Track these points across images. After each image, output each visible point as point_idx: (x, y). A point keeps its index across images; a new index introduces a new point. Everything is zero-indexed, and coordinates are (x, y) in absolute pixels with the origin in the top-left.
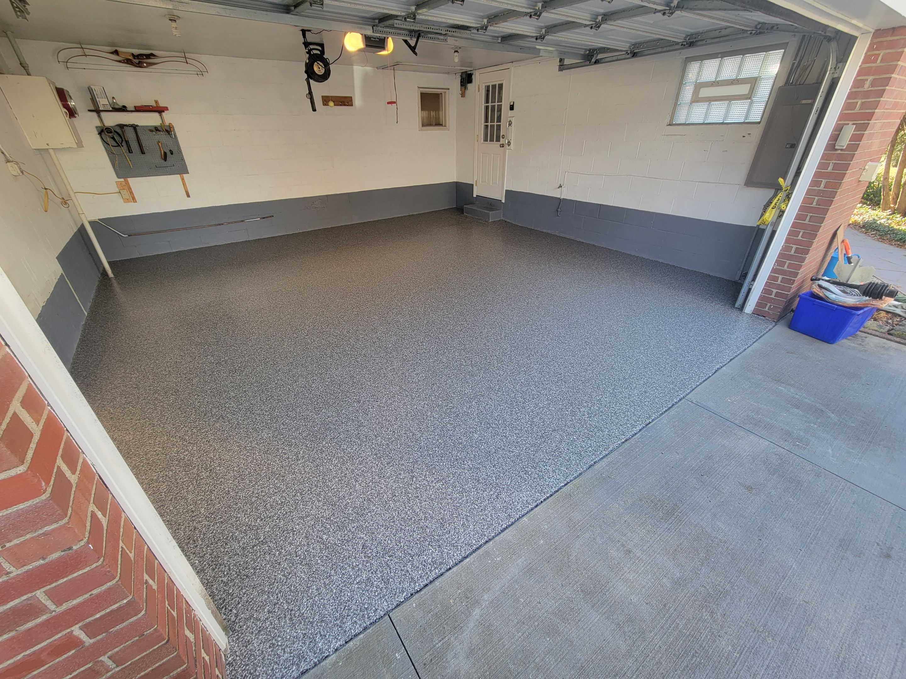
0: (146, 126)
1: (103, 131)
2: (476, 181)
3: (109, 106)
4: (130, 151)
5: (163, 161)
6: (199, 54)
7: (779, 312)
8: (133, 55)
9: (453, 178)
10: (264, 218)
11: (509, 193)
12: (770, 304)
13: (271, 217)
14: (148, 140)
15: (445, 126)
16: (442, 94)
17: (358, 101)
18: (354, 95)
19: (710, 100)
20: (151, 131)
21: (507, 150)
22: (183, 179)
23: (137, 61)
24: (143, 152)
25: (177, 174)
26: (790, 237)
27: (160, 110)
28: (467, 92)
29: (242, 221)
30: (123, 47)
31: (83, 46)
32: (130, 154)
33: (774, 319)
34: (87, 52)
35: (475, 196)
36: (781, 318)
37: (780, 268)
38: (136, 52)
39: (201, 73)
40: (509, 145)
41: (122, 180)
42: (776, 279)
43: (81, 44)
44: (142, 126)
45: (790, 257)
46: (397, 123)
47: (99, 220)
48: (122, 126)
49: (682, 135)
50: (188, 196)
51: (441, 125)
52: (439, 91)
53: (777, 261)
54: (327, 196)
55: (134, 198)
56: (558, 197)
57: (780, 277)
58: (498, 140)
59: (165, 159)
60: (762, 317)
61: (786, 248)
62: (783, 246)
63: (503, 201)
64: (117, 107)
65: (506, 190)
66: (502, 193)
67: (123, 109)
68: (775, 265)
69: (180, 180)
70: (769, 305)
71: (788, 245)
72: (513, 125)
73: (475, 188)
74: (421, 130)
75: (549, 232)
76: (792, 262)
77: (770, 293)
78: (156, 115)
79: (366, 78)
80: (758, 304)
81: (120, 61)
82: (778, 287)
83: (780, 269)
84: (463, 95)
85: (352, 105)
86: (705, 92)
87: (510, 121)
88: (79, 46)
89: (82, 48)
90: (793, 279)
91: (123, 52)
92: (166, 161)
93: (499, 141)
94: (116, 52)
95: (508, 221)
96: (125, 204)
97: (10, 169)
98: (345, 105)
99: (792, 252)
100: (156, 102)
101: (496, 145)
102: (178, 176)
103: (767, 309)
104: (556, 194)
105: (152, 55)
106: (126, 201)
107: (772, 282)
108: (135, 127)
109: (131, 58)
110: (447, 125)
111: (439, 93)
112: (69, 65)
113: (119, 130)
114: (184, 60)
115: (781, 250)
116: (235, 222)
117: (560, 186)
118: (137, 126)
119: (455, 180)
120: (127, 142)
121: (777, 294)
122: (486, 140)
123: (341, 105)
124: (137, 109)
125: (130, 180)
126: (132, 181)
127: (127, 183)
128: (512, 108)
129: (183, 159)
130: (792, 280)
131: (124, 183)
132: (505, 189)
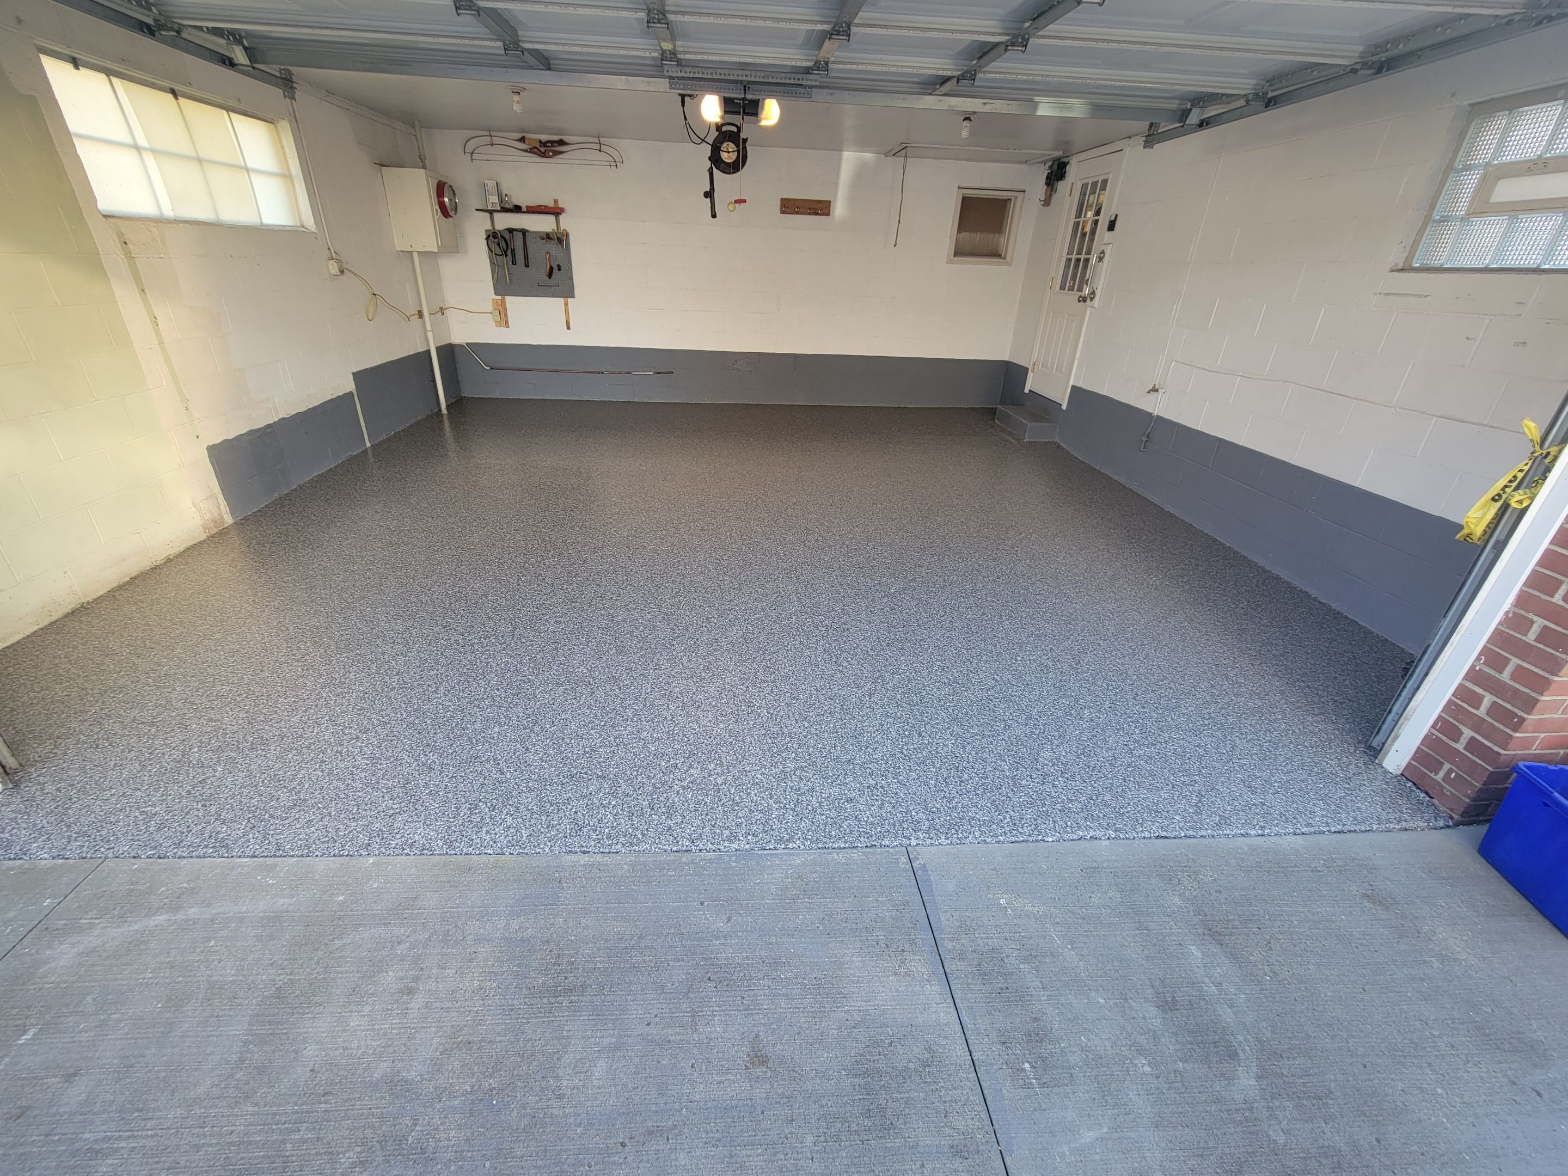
0: (538, 232)
1: (492, 236)
2: (1034, 363)
3: (498, 205)
4: (514, 263)
5: (547, 278)
6: (617, 138)
7: (1468, 797)
8: (540, 142)
9: (1004, 355)
10: (659, 373)
11: (1076, 393)
13: (668, 373)
14: (535, 249)
15: (1005, 258)
16: (1010, 200)
17: (839, 210)
18: (836, 198)
19: (1516, 210)
20: (543, 239)
21: (1089, 309)
22: (566, 304)
23: (543, 149)
24: (527, 265)
25: (560, 297)
26: (1531, 591)
27: (556, 212)
28: (1055, 197)
29: (629, 373)
30: (530, 133)
31: (492, 134)
32: (514, 266)
33: (1451, 810)
34: (496, 140)
35: (1026, 391)
36: (1471, 816)
37: (1492, 672)
38: (544, 138)
39: (615, 164)
40: (1092, 299)
41: (499, 297)
42: (1476, 701)
43: (490, 131)
44: (533, 232)
45: (1523, 650)
46: (895, 246)
47: (467, 344)
48: (511, 231)
49: (1420, 296)
50: (568, 328)
51: (999, 256)
52: (1004, 195)
53: (1485, 652)
54: (759, 354)
55: (507, 322)
56: (1149, 410)
57: (1488, 699)
58: (1080, 289)
59: (550, 276)
60: (1422, 795)
61: (1515, 621)
62: (1507, 613)
63: (1064, 407)
64: (507, 206)
65: (1073, 387)
66: (1066, 389)
67: (517, 209)
68: (1478, 659)
69: (563, 306)
70: (1447, 766)
71: (1523, 612)
72: (1106, 260)
73: (1030, 376)
74: (949, 262)
75: (1122, 480)
76: (1525, 665)
77: (1455, 735)
78: (552, 218)
79: (861, 172)
80: (1420, 756)
81: (526, 151)
82: (1478, 724)
83: (1489, 678)
84: (1047, 202)
85: (828, 214)
86: (1507, 191)
87: (1103, 252)
88: (487, 133)
89: (491, 136)
90: (1520, 713)
91: (530, 139)
92: (550, 278)
93: (1081, 291)
94: (522, 140)
95: (1064, 446)
96: (496, 328)
97: (330, 266)
98: (816, 214)
99: (1531, 637)
100: (556, 201)
101: (1075, 296)
102: (562, 299)
103: (1439, 777)
104: (1148, 404)
105: (562, 143)
106: (498, 324)
107: (1465, 706)
108: (524, 232)
109: (538, 145)
110: (1008, 257)
111: (1006, 198)
112: (475, 156)
113: (507, 235)
114: (597, 147)
115: (1500, 623)
116: (619, 373)
117: (1155, 390)
118: (528, 231)
119: (1006, 359)
120: (513, 251)
121: (1473, 745)
122: (1063, 288)
123: (809, 214)
124: (530, 210)
125: (507, 298)
126: (509, 300)
127: (503, 302)
128: (1111, 226)
129: (571, 279)
130: (1516, 715)
131: (500, 302)
132: (1072, 383)
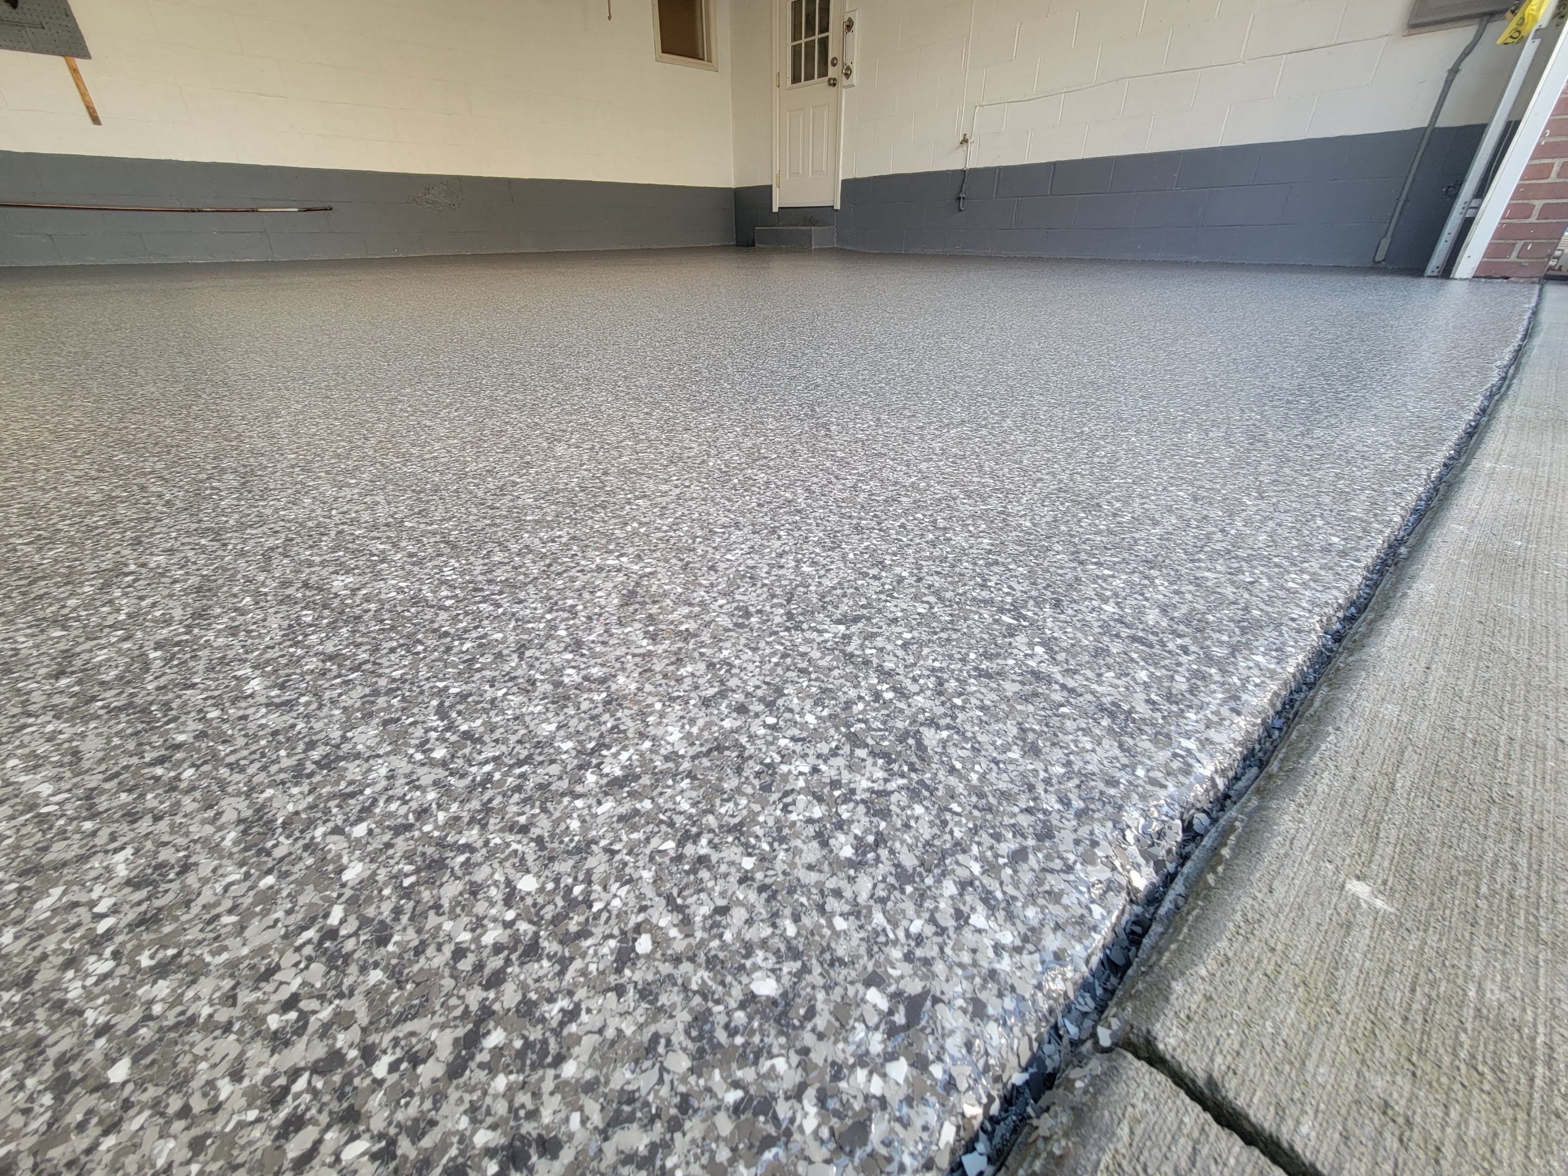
2: (779, 177)
5: (8, 8)
9: (729, 180)
10: (309, 210)
11: (851, 187)
12: (1522, 242)
13: (327, 209)
15: (709, 61)
21: (844, 89)
22: (74, 71)
25: (54, 53)
35: (775, 209)
40: (847, 76)
42: (1544, 171)
46: (610, 18)
50: (96, 120)
51: (701, 57)
56: (959, 167)
57: (1557, 164)
58: (823, 73)
59: (14, 2)
60: (1500, 280)
63: (838, 207)
65: (843, 181)
66: (835, 190)
69: (68, 74)
72: (856, 27)
73: (777, 193)
75: (939, 250)
77: (1525, 213)
80: (1492, 250)
87: (850, 20)
92: (15, 7)
93: (826, 75)
95: (849, 248)
101: (819, 84)
102: (59, 60)
103: (1514, 257)
104: (954, 163)
110: (713, 60)
116: (236, 211)
117: (965, 141)
119: (733, 184)
121: (1545, 211)
122: (796, 80)
129: (69, 15)
132: (841, 178)
